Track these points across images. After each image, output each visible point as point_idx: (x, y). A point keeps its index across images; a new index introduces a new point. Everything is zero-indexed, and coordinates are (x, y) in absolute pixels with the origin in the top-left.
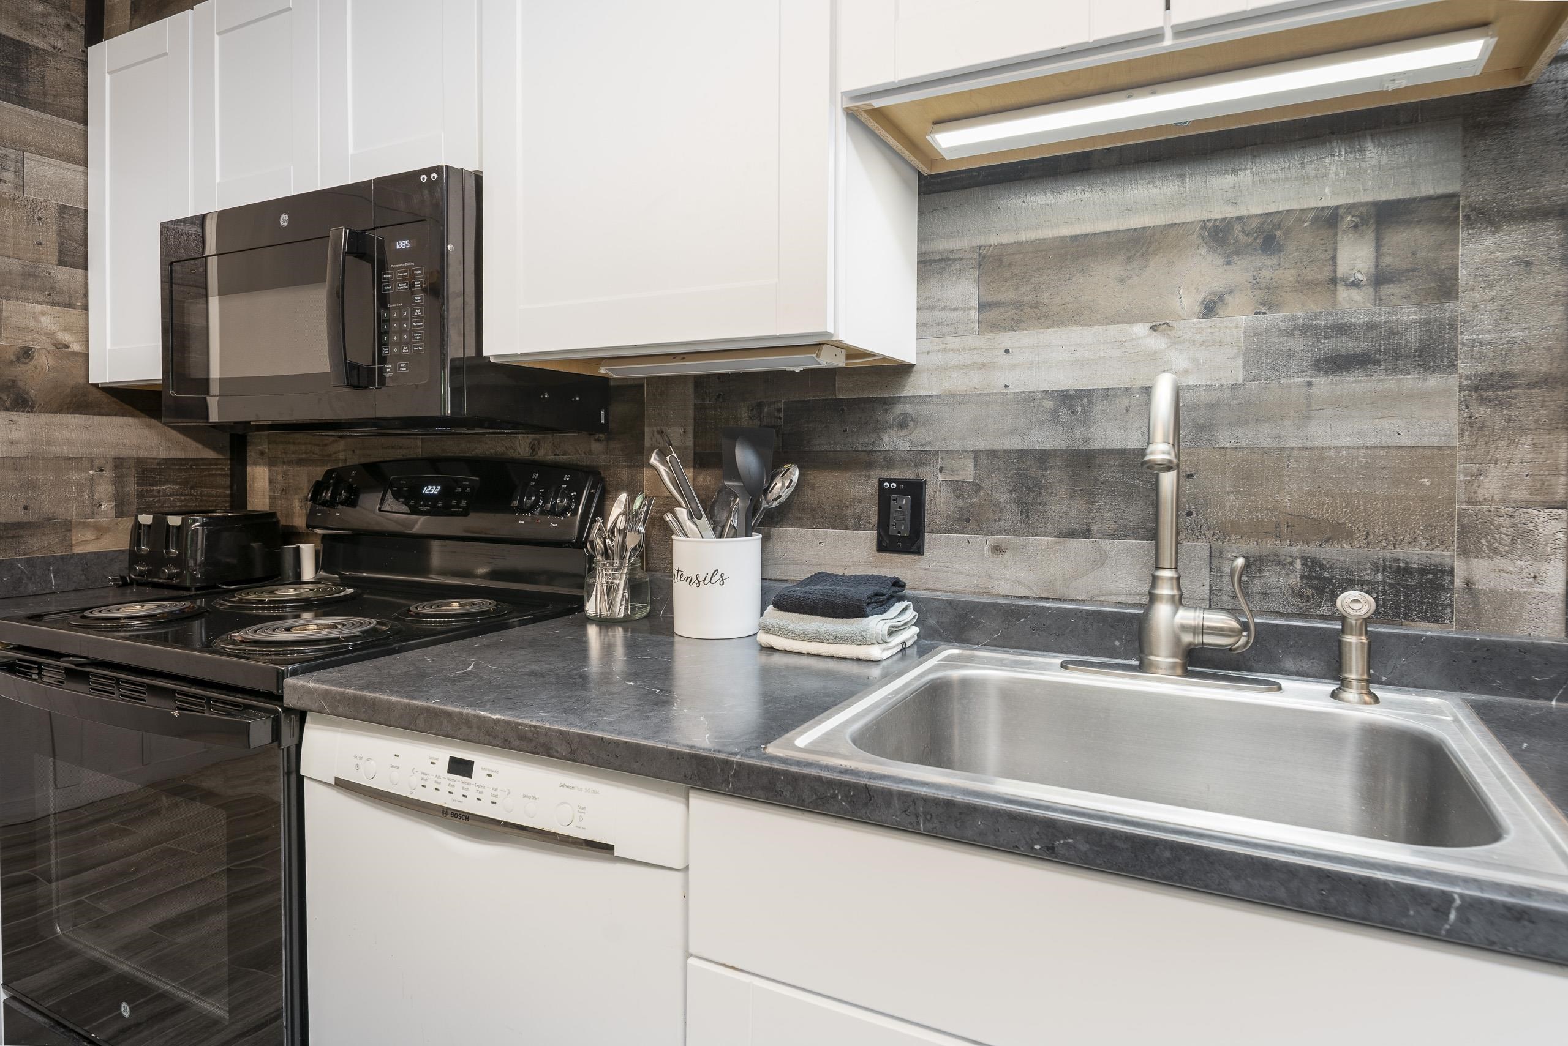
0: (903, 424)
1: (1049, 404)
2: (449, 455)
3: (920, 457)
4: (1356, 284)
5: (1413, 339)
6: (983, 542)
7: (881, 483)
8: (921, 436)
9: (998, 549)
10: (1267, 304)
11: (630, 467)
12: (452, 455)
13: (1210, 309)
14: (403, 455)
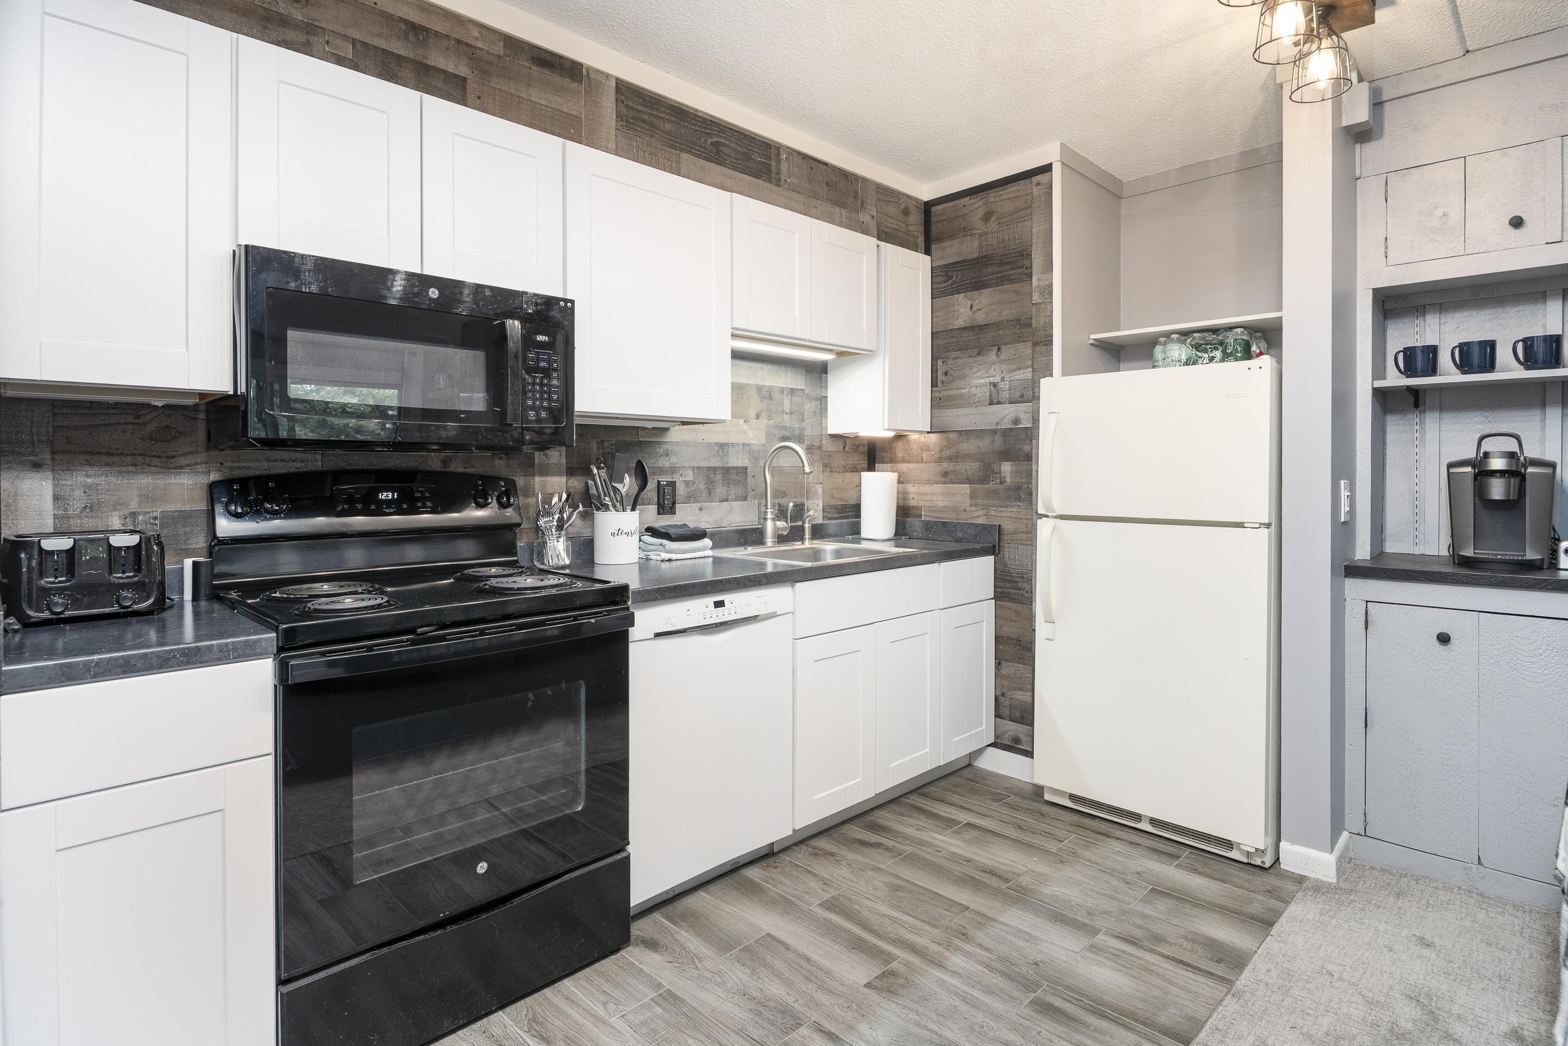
0: (667, 454)
1: (716, 448)
2: (356, 467)
3: (673, 470)
4: (787, 414)
5: (797, 432)
6: (696, 506)
7: (659, 482)
8: (674, 459)
9: (701, 509)
10: (770, 418)
11: (525, 476)
12: (359, 468)
13: (758, 417)
14: (297, 468)
